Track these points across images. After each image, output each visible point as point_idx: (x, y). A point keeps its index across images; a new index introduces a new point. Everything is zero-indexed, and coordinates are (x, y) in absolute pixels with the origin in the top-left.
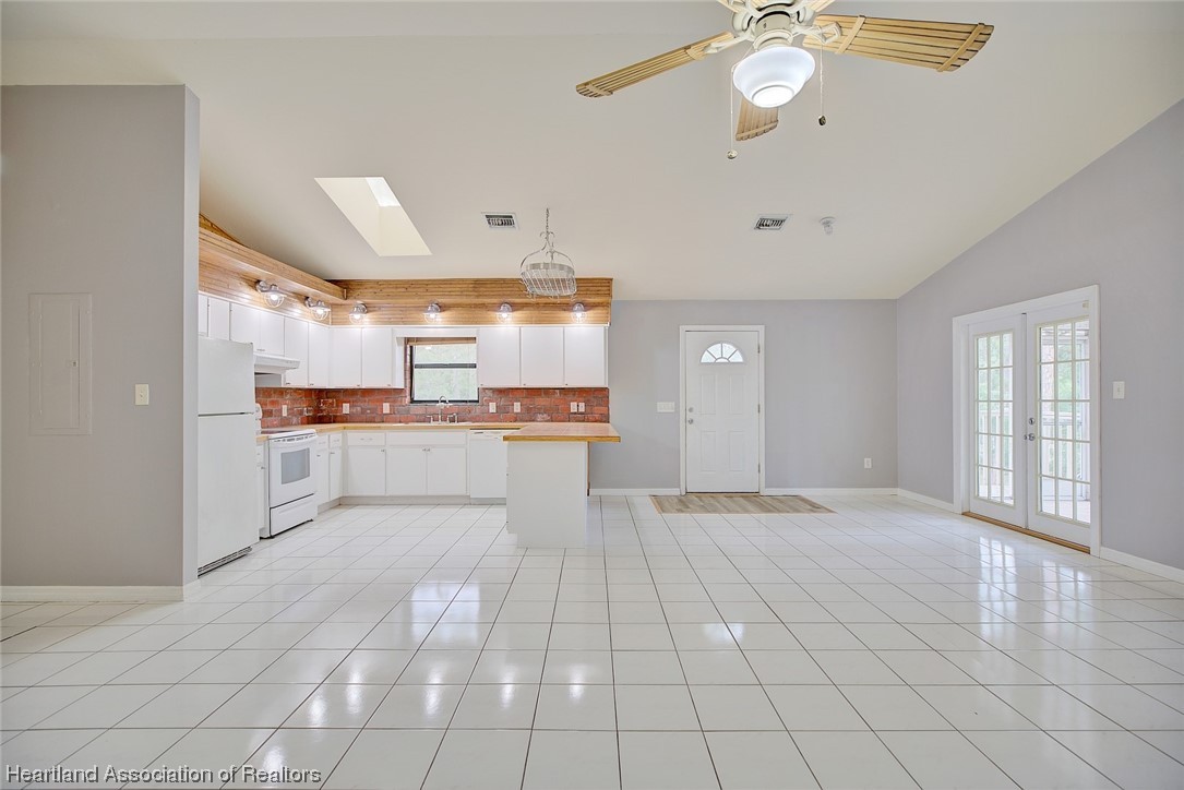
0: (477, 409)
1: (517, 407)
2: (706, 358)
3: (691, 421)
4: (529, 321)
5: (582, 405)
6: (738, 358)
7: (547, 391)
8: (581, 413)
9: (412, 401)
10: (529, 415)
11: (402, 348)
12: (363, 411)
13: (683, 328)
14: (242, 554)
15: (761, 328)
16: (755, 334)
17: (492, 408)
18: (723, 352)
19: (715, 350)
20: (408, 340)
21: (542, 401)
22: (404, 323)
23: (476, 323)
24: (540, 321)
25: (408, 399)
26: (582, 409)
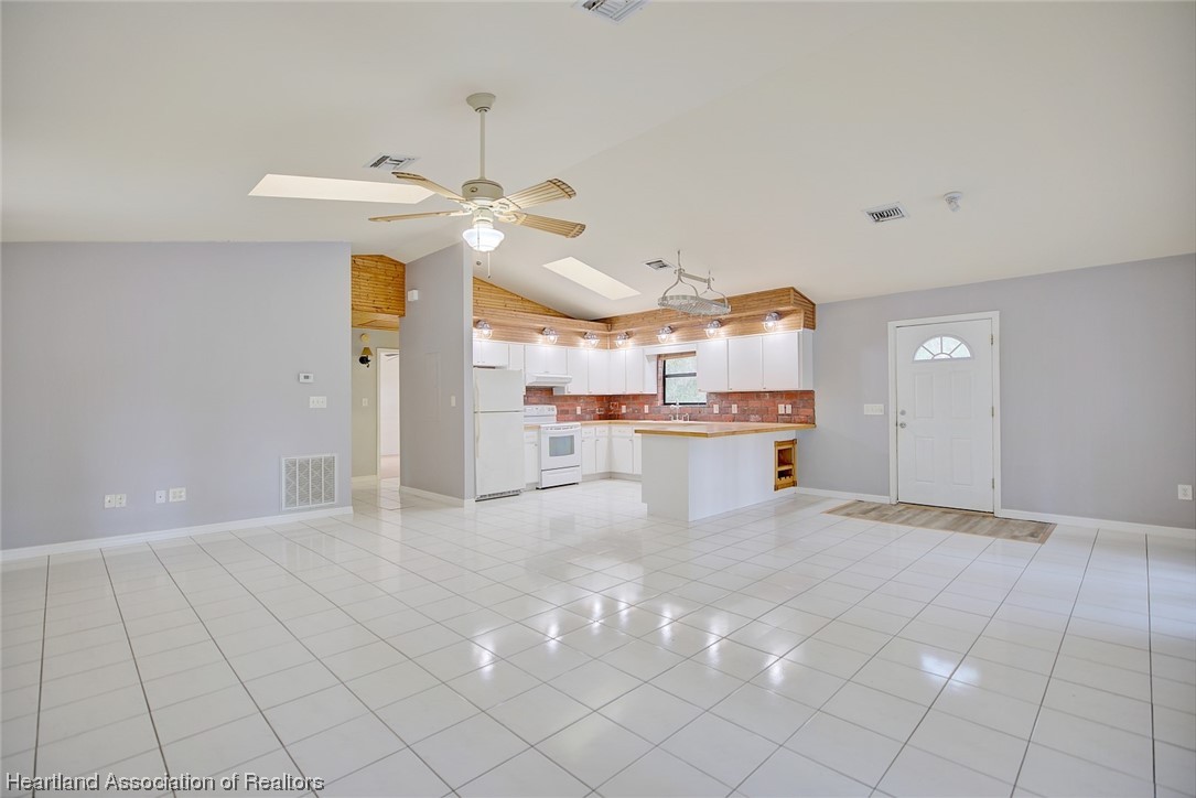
0: (705, 411)
1: (734, 409)
2: (922, 355)
3: (903, 425)
4: (734, 333)
5: (789, 407)
6: (963, 352)
7: (758, 394)
8: (788, 415)
9: (665, 404)
10: (743, 416)
11: (655, 363)
12: (633, 412)
13: (892, 325)
14: (516, 493)
15: (995, 315)
16: (987, 324)
17: (716, 409)
18: (946, 346)
19: (933, 345)
20: (659, 356)
21: (754, 404)
22: (649, 344)
23: (696, 339)
24: (742, 333)
25: (660, 402)
26: (789, 411)
